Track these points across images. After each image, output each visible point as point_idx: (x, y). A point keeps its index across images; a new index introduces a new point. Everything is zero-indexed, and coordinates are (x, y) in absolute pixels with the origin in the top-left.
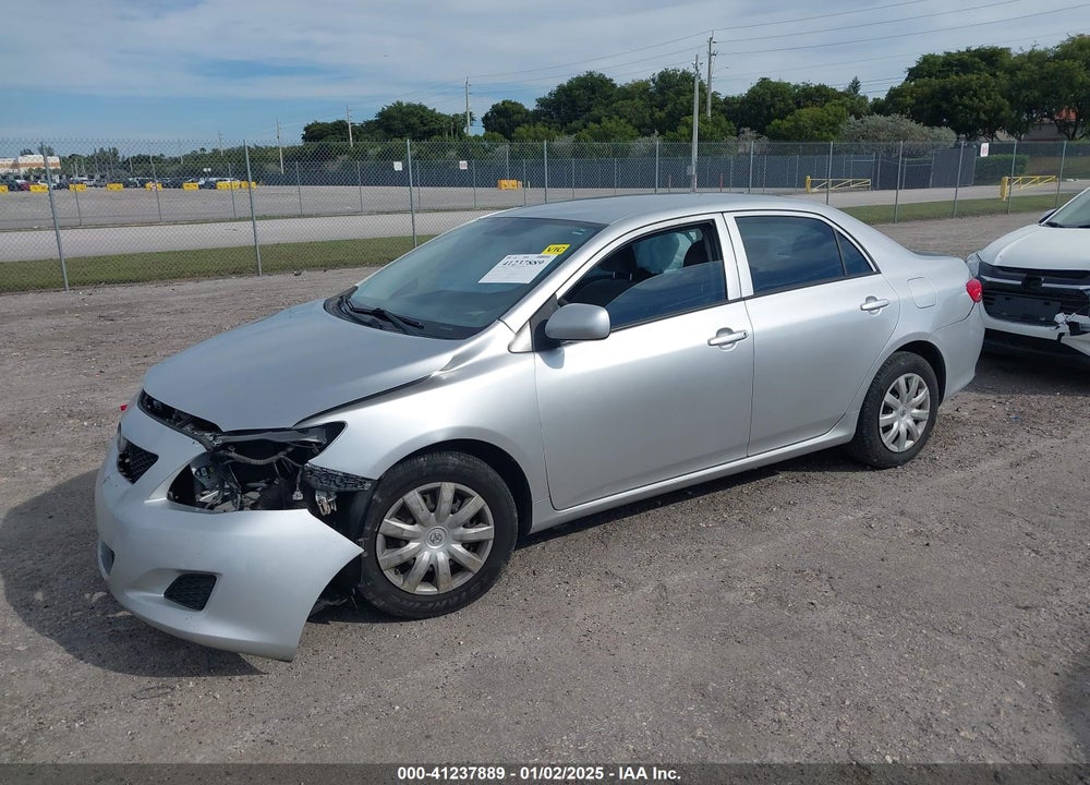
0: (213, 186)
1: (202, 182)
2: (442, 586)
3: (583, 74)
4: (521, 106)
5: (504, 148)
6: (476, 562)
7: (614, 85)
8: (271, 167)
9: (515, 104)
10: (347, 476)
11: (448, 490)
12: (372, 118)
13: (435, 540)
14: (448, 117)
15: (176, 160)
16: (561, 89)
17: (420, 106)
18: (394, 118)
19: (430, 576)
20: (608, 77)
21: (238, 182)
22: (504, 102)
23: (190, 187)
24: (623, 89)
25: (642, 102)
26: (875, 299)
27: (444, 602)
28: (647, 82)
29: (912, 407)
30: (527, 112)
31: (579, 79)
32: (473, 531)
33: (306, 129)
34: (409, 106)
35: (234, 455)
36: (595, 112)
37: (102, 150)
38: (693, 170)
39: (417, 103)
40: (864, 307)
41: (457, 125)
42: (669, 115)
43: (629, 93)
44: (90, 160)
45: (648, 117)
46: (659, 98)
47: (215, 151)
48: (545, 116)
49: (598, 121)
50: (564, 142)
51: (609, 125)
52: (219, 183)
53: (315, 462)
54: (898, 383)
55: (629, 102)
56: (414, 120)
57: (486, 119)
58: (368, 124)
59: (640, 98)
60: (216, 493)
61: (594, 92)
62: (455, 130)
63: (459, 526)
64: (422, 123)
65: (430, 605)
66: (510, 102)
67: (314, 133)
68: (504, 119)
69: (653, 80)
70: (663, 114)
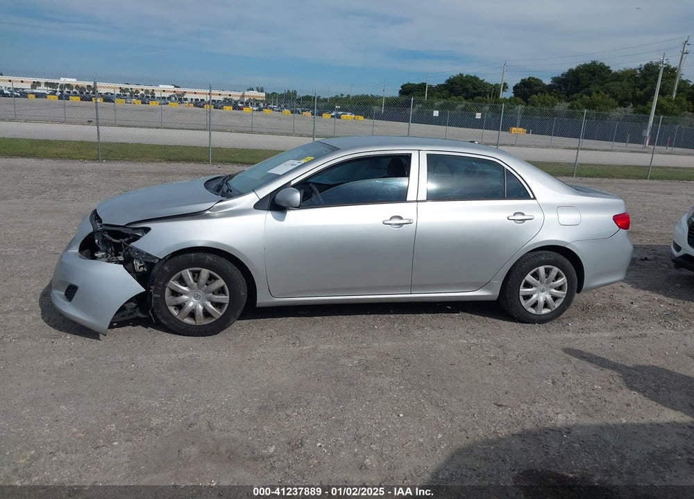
0: (339, 117)
1: (333, 114)
2: (197, 321)
3: (588, 62)
4: (541, 81)
5: (520, 108)
6: (218, 313)
7: (610, 71)
8: (376, 108)
9: (537, 79)
10: (147, 254)
11: (205, 273)
12: (443, 82)
13: (197, 297)
14: (492, 85)
15: (325, 100)
16: (571, 71)
17: (475, 77)
18: (457, 84)
19: (192, 314)
20: (607, 65)
21: (353, 116)
22: (530, 78)
23: (326, 116)
24: (616, 74)
25: (628, 84)
26: (523, 214)
27: (197, 330)
28: (635, 70)
29: (551, 287)
30: (544, 85)
31: (585, 66)
32: (216, 297)
33: (402, 87)
34: (467, 76)
35: (107, 236)
36: (592, 88)
37: (288, 91)
38: (648, 133)
39: (473, 75)
40: (510, 218)
41: (495, 90)
42: (646, 93)
43: (618, 77)
44: (281, 96)
45: (630, 94)
46: (642, 82)
47: (349, 96)
48: (556, 88)
49: (590, 95)
50: (562, 106)
51: (597, 98)
52: (343, 115)
53: (134, 244)
54: (538, 270)
55: (619, 83)
56: (469, 86)
57: (515, 88)
58: (440, 86)
59: (628, 81)
60: (104, 253)
61: (594, 75)
62: (494, 94)
63: (210, 293)
64: (474, 88)
65: (190, 329)
66: (533, 78)
67: (407, 90)
68: (527, 89)
69: (640, 69)
70: (642, 93)
